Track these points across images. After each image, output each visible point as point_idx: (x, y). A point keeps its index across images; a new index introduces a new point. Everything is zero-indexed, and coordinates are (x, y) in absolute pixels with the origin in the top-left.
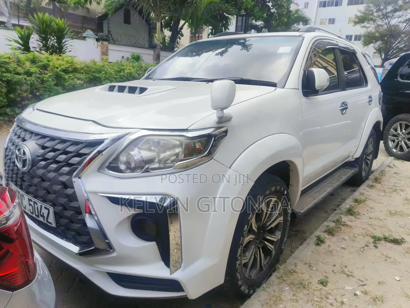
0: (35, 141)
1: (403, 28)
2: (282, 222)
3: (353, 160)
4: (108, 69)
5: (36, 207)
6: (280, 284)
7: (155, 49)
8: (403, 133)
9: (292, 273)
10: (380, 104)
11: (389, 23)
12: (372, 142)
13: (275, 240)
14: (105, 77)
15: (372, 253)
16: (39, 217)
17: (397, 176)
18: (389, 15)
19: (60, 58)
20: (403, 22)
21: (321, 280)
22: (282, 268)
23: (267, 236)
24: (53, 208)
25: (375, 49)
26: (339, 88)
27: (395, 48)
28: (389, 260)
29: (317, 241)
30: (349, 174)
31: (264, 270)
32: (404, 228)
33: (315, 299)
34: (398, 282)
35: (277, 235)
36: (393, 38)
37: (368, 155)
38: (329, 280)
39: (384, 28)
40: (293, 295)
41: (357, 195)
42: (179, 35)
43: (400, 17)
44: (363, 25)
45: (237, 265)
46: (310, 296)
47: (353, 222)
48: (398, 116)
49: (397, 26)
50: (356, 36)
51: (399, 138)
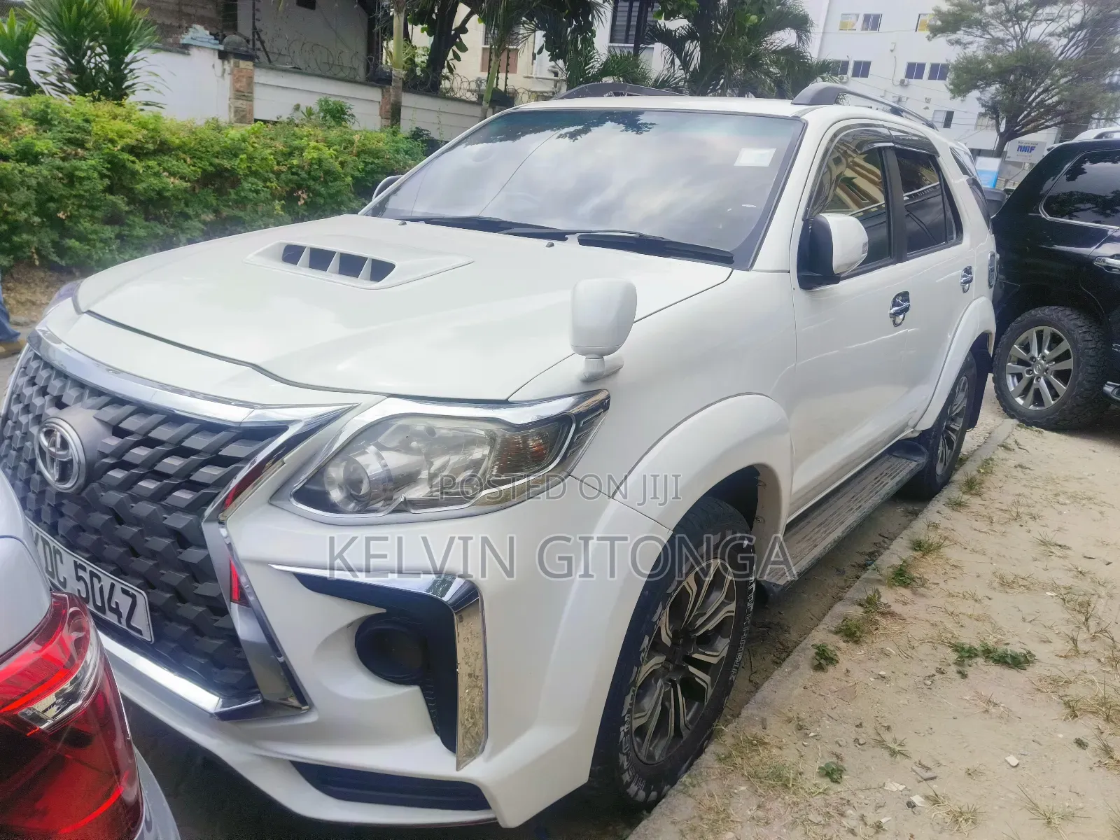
0: (94, 412)
1: (1059, 52)
2: (733, 614)
3: (916, 435)
4: (256, 145)
5: (97, 586)
6: (723, 775)
7: (387, 86)
8: (1043, 357)
9: (756, 745)
10: (990, 286)
11: (1023, 34)
12: (965, 384)
13: (714, 661)
14: (249, 168)
15: (954, 692)
16: (104, 613)
17: (1022, 476)
18: (1026, 12)
19: (119, 110)
20: (1059, 35)
21: (827, 765)
22: (729, 732)
23: (693, 653)
24: (147, 593)
25: (983, 106)
26: (890, 254)
27: (1034, 104)
28: (993, 710)
29: (818, 658)
30: (903, 474)
31: (684, 739)
32: (1033, 622)
33: (811, 817)
34: (1014, 769)
35: (720, 649)
36: (1030, 78)
37: (953, 420)
38: (845, 766)
39: (1011, 49)
40: (759, 807)
41: (919, 528)
42: (454, 48)
43: (1053, 20)
44: (953, 37)
45: (622, 734)
46: (800, 810)
47: (909, 606)
48: (1033, 312)
49: (1045, 45)
50: (934, 67)
51: (1032, 370)
